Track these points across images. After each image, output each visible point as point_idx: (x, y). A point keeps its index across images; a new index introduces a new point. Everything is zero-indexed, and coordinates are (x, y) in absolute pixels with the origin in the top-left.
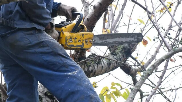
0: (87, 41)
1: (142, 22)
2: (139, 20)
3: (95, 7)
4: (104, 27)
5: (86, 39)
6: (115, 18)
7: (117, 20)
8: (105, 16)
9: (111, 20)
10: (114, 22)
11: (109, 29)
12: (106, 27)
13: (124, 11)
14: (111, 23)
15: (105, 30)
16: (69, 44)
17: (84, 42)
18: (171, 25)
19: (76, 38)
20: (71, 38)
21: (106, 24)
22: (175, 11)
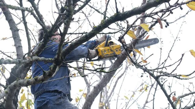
0: (117, 50)
1: (127, 98)
2: (125, 97)
3: (94, 87)
4: (100, 101)
5: (116, 49)
6: (109, 94)
7: (110, 96)
8: (101, 93)
9: (105, 96)
10: (108, 97)
11: (104, 102)
12: (102, 101)
13: (114, 90)
14: (105, 98)
15: (101, 103)
16: (105, 54)
17: (115, 51)
18: (147, 101)
19: (108, 50)
20: (105, 50)
21: (102, 99)
22: (150, 91)
